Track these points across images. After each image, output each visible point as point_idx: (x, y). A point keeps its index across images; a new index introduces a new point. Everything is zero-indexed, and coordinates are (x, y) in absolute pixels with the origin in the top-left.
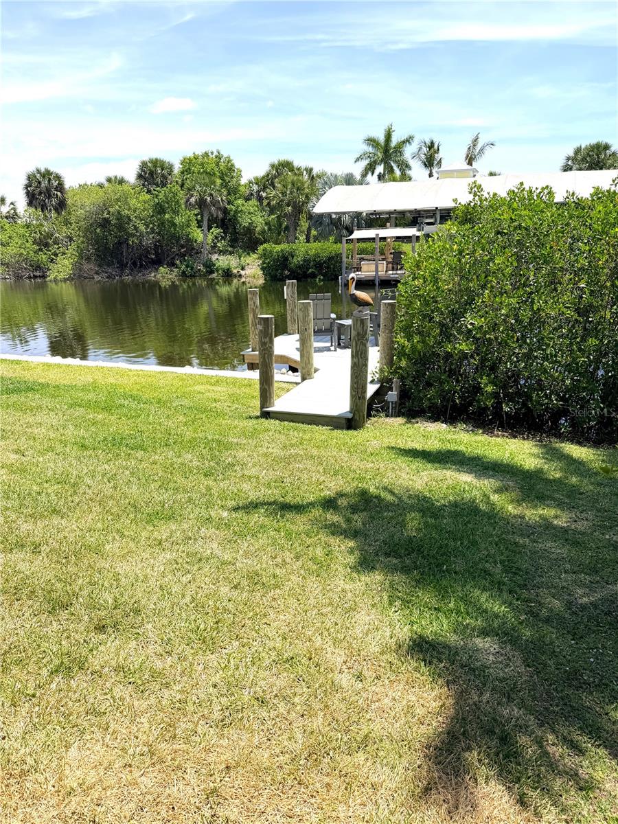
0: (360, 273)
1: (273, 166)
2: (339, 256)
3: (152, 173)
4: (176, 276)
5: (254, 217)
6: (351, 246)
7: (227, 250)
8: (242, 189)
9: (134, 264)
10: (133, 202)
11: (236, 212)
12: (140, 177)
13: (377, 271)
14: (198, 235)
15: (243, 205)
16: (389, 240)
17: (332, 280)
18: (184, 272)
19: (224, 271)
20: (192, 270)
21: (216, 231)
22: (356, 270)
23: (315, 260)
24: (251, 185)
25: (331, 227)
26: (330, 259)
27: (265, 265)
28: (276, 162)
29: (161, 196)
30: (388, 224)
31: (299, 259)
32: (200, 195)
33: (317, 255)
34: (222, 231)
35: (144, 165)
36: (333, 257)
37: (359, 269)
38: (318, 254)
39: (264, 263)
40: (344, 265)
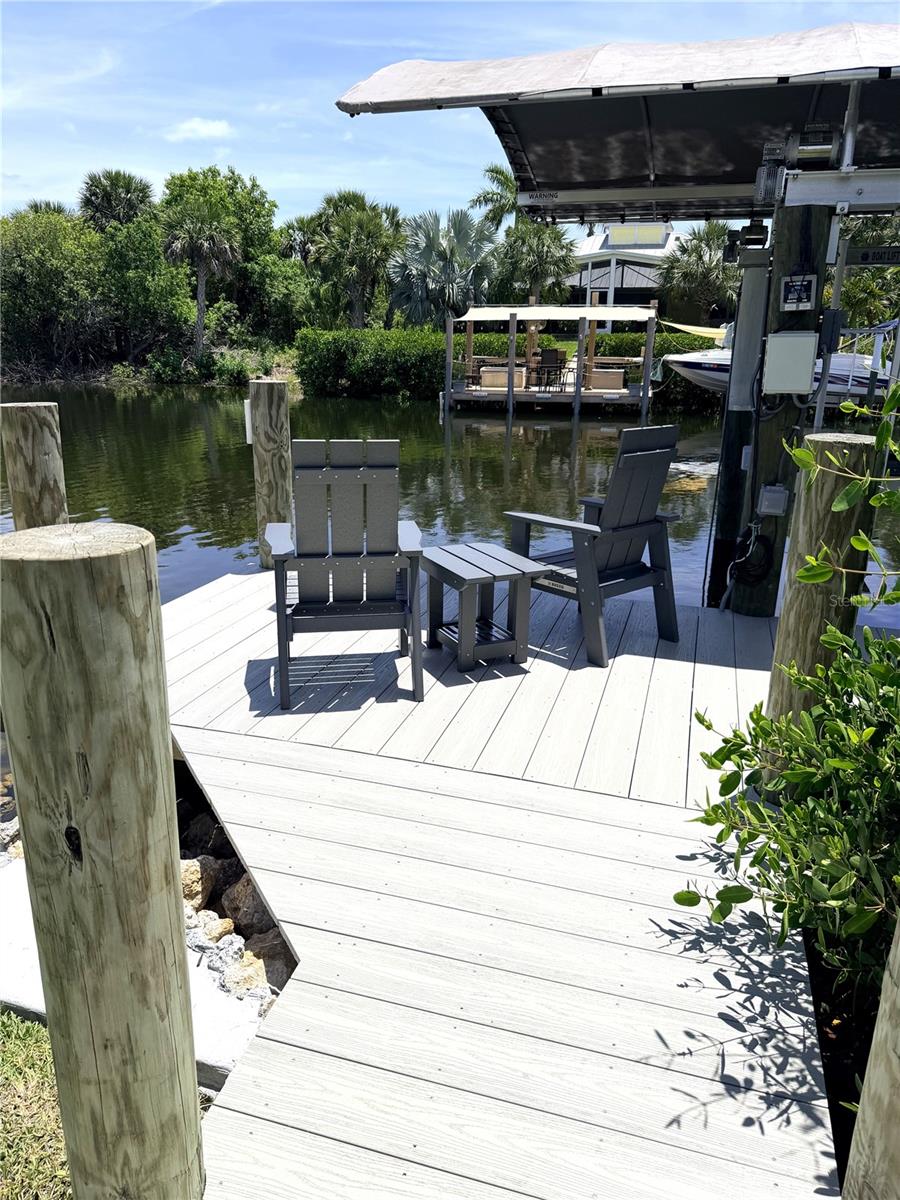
0: (478, 388)
1: (329, 201)
2: (440, 355)
3: (107, 196)
4: (146, 381)
5: (291, 283)
6: (462, 338)
7: (245, 341)
8: (275, 238)
9: (74, 359)
10: (69, 245)
11: (263, 275)
12: (87, 202)
13: (511, 385)
14: (190, 310)
15: (274, 263)
16: (533, 328)
17: (426, 399)
18: (158, 375)
19: (232, 375)
20: (174, 371)
21: (226, 306)
22: (471, 381)
23: (395, 361)
24: (291, 231)
25: (426, 303)
26: (424, 359)
27: (304, 366)
28: (336, 195)
29: (121, 237)
30: (532, 299)
31: (367, 357)
32: (191, 238)
33: (400, 352)
34: (236, 306)
35: (94, 181)
36: (428, 357)
37: (477, 380)
38: (401, 349)
39: (302, 362)
40: (450, 372)
